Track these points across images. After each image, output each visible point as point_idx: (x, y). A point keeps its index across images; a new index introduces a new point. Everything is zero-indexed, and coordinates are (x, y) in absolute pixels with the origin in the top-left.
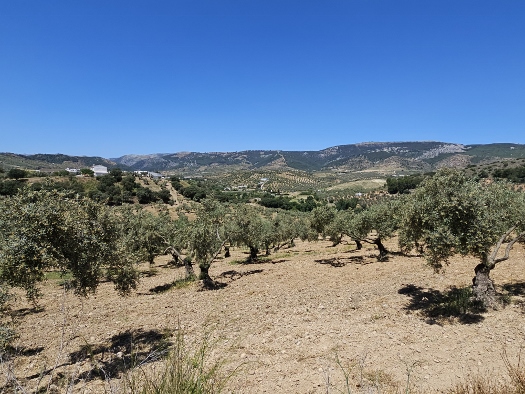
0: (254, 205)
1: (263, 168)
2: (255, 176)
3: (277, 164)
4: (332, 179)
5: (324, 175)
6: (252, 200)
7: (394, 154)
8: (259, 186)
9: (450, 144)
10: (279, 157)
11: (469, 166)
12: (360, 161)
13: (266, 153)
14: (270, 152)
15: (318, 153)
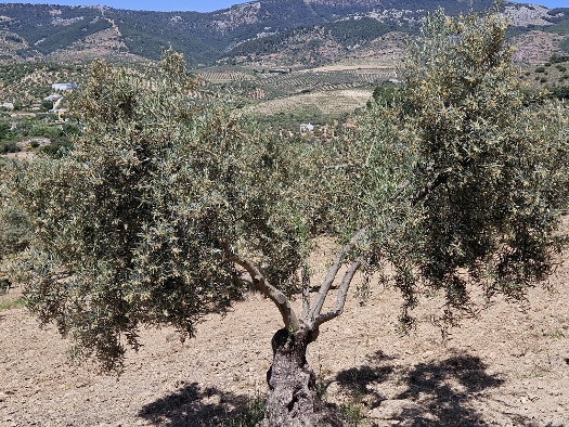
0: (31, 157)
1: (61, 56)
2: (35, 77)
3: (101, 46)
4: (249, 88)
5: (224, 78)
6: (25, 144)
7: (394, 27)
8: (49, 106)
9: (518, 6)
10: (104, 26)
11: (554, 60)
12: (315, 44)
13: (68, 12)
14: (76, 11)
15: (210, 16)
